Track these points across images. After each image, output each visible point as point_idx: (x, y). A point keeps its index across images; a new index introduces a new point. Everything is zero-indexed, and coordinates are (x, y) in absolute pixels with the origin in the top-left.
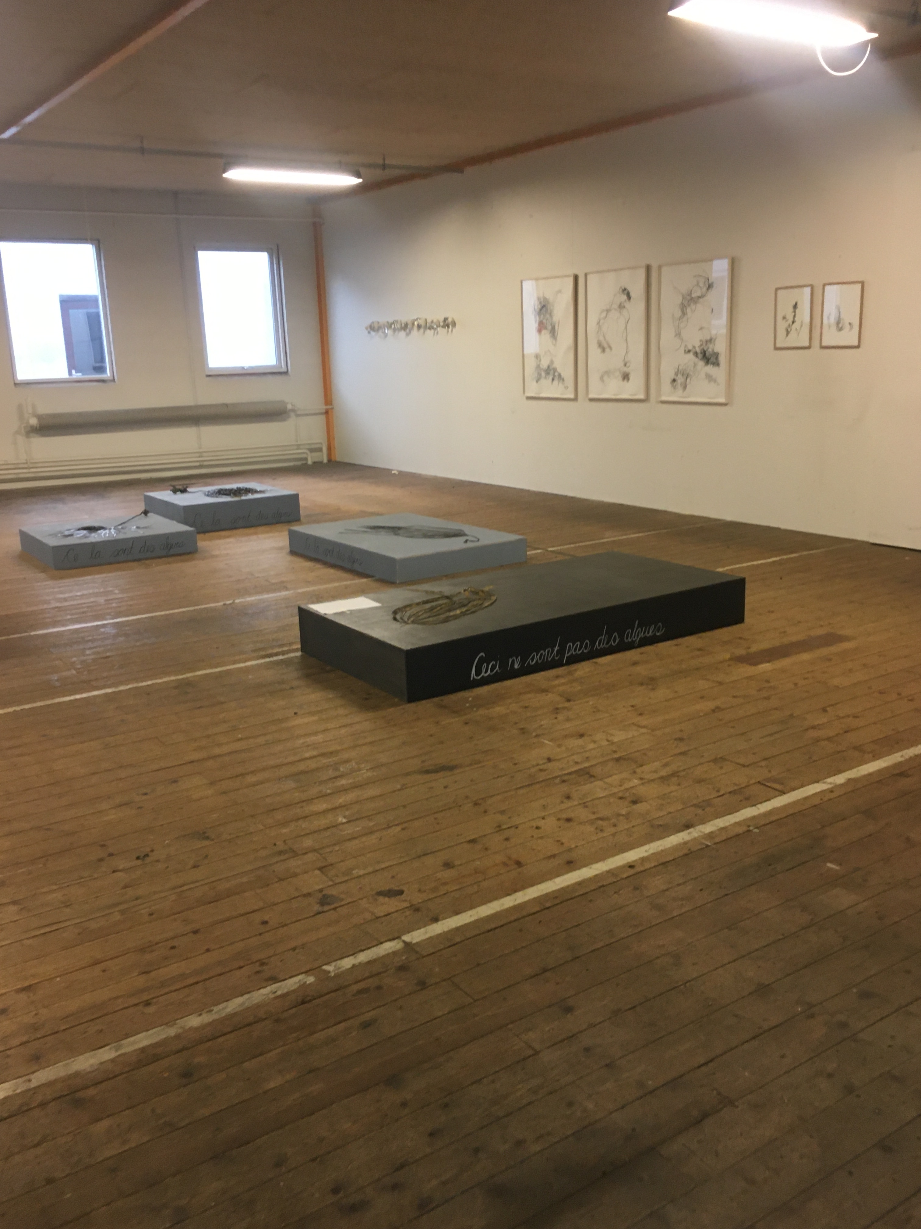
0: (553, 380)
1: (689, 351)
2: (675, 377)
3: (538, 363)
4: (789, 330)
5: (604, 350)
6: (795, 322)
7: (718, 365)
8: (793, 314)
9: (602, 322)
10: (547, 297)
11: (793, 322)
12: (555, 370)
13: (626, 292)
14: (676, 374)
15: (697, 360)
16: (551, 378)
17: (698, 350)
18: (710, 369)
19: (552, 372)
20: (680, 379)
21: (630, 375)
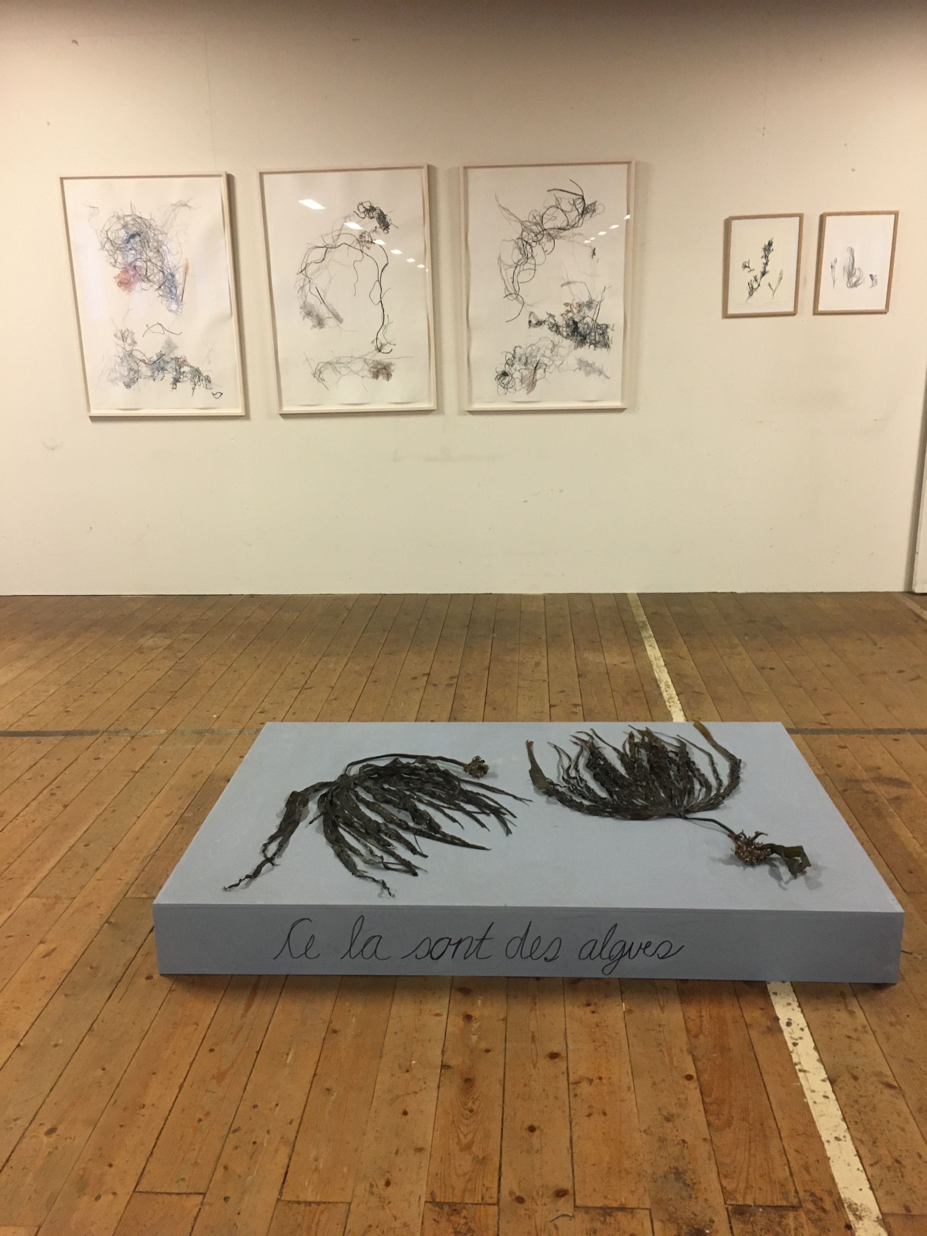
0: (176, 381)
1: (539, 323)
2: (507, 369)
3: (128, 348)
4: (755, 286)
5: (320, 323)
6: (768, 272)
7: (606, 345)
8: (764, 261)
9: (310, 270)
10: (146, 216)
11: (764, 273)
12: (180, 363)
13: (375, 214)
14: (510, 363)
15: (557, 338)
16: (169, 377)
17: (561, 321)
18: (588, 352)
19: (171, 366)
20: (518, 371)
21: (392, 368)
